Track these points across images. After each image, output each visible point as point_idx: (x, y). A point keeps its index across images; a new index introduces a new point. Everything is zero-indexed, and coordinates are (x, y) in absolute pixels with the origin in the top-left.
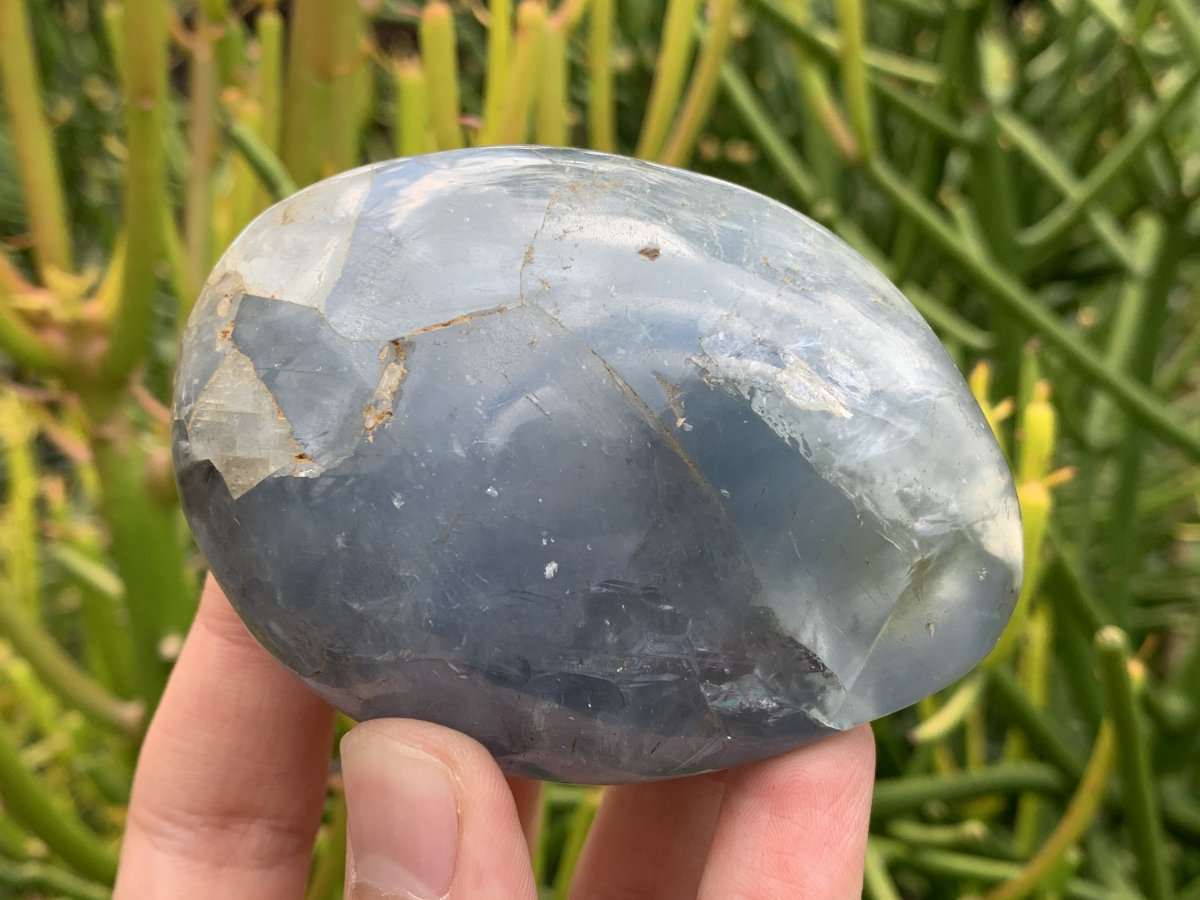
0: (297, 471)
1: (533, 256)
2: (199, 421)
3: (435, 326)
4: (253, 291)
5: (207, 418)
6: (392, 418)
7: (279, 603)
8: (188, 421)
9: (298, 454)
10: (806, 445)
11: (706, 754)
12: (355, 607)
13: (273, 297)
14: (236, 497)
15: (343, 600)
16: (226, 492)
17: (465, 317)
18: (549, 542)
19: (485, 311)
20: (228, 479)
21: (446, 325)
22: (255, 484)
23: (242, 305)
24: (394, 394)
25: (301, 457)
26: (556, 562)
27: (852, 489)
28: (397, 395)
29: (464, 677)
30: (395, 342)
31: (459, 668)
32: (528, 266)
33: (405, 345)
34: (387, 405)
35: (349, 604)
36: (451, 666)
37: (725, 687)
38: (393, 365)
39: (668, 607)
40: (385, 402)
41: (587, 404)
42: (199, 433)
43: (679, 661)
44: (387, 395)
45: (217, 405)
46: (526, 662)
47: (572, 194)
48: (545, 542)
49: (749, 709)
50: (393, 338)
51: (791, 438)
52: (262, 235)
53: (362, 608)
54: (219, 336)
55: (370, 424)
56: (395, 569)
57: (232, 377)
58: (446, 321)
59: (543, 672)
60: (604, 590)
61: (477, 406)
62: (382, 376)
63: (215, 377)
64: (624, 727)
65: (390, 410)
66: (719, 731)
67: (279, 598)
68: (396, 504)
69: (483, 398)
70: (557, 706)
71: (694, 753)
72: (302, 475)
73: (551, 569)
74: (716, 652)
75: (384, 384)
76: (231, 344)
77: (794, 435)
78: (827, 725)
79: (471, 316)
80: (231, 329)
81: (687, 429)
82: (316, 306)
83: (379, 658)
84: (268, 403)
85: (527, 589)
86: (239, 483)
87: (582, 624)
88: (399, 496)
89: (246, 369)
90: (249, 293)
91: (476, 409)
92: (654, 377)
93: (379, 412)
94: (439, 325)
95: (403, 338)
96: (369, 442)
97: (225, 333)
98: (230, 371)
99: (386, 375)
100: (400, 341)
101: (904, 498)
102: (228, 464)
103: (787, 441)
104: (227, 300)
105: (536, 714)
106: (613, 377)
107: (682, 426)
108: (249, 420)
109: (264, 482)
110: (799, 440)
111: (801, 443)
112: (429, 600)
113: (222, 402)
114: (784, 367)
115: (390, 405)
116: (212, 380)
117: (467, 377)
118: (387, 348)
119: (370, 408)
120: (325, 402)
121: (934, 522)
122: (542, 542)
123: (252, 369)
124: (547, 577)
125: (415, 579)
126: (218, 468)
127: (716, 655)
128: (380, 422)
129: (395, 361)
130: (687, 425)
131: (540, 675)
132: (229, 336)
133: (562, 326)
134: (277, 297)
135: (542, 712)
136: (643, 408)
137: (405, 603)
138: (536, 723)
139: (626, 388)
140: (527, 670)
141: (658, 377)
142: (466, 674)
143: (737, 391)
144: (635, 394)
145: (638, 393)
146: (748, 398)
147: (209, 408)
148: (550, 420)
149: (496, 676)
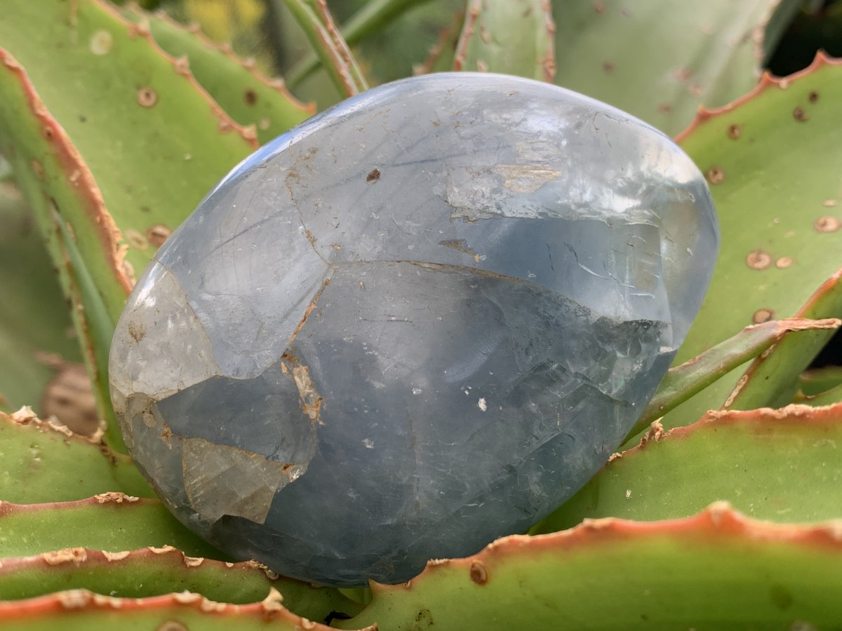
0: (290, 478)
1: (312, 235)
2: (196, 499)
3: (299, 326)
5: (202, 492)
6: (324, 400)
7: (340, 558)
8: (189, 503)
9: (282, 467)
10: (550, 211)
12: (390, 523)
13: (179, 390)
14: (262, 522)
15: (379, 524)
16: (253, 524)
17: (311, 305)
18: (468, 390)
19: (318, 292)
20: (247, 515)
21: (305, 320)
22: (269, 506)
23: (161, 410)
24: (313, 386)
25: (285, 468)
26: (482, 398)
27: (593, 213)
28: (315, 384)
29: (482, 504)
30: (285, 355)
31: (475, 503)
32: (317, 244)
33: (292, 352)
34: (314, 395)
35: (385, 524)
36: (471, 505)
38: (296, 370)
40: (312, 396)
41: (422, 295)
42: (202, 504)
43: (581, 389)
44: (309, 390)
45: (202, 481)
46: (508, 466)
47: (297, 179)
48: (467, 393)
49: (631, 380)
50: (281, 355)
51: (540, 214)
52: (129, 358)
53: (396, 520)
54: (163, 439)
55: (313, 415)
56: (399, 483)
57: (197, 457)
58: (302, 318)
59: (521, 463)
60: (513, 388)
61: (366, 351)
62: (295, 381)
63: (184, 466)
64: (581, 451)
65: (319, 397)
67: (338, 555)
68: (369, 447)
69: (365, 344)
70: (540, 473)
72: (295, 477)
73: (482, 404)
74: (592, 365)
75: (301, 385)
76: (176, 438)
77: (540, 211)
79: (312, 302)
80: (168, 429)
81: (484, 259)
84: (236, 454)
85: (479, 427)
86: (258, 512)
87: (521, 418)
88: (366, 441)
89: (203, 446)
91: (367, 353)
92: (442, 246)
93: (313, 404)
94: (300, 324)
95: (287, 349)
96: (322, 426)
97: (166, 435)
98: (192, 455)
99: (296, 379)
100: (287, 353)
102: (240, 508)
103: (540, 217)
104: (147, 414)
105: (532, 488)
106: (420, 266)
107: (480, 260)
108: (232, 473)
110: (544, 210)
111: (546, 211)
112: (432, 482)
113: (204, 476)
114: (503, 177)
115: (316, 394)
116: (184, 469)
117: (345, 339)
118: (283, 363)
119: (305, 406)
120: (266, 423)
122: (465, 394)
123: (206, 443)
124: (484, 411)
126: (235, 515)
128: (319, 409)
129: (295, 366)
130: (480, 257)
131: (521, 466)
132: (170, 434)
133: (368, 262)
134: (182, 388)
135: (535, 483)
136: (452, 270)
137: (419, 497)
138: (536, 492)
139: (433, 266)
140: (511, 469)
141: (442, 243)
142: (481, 501)
143: (491, 213)
144: (440, 265)
145: (442, 263)
146: (499, 212)
147: (199, 485)
148: (411, 322)
149: (499, 488)
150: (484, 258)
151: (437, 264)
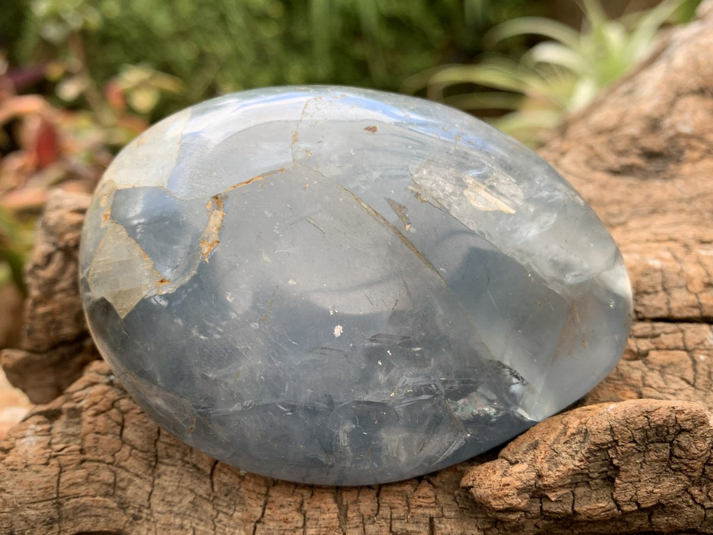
0: (160, 291)
1: (298, 137)
2: (95, 274)
3: (241, 184)
4: (121, 187)
5: (99, 271)
6: (219, 244)
8: (88, 277)
9: (160, 280)
10: (489, 234)
11: (455, 448)
12: (210, 376)
13: (134, 187)
14: (123, 317)
15: (202, 372)
16: (117, 316)
17: (260, 176)
18: (334, 312)
19: (272, 172)
20: (117, 307)
21: (248, 183)
22: (134, 306)
23: (115, 196)
24: (219, 229)
25: (162, 281)
26: (341, 325)
27: (523, 259)
28: (221, 228)
29: (290, 414)
30: (216, 197)
31: (285, 408)
32: (296, 143)
33: (222, 198)
34: (215, 237)
35: (206, 374)
36: (280, 407)
37: (461, 402)
38: (216, 212)
39: (418, 349)
40: (213, 235)
41: (346, 222)
42: (96, 282)
43: (430, 386)
44: (214, 230)
45: (105, 261)
46: (330, 396)
48: (331, 313)
49: (478, 415)
50: (214, 194)
51: (479, 231)
53: (215, 376)
54: (103, 218)
55: (206, 250)
56: (234, 344)
57: (112, 241)
58: (247, 181)
59: (341, 403)
60: (374, 344)
61: (276, 229)
62: (210, 219)
63: (102, 243)
64: (400, 436)
65: (218, 240)
66: (462, 431)
67: (159, 380)
68: (229, 300)
69: (278, 224)
70: (354, 426)
71: (447, 449)
72: (164, 292)
73: (338, 330)
74: (451, 379)
75: (211, 223)
76: (110, 221)
77: (481, 229)
78: (529, 419)
79: (263, 175)
80: (109, 213)
82: (161, 185)
83: (231, 410)
84: (137, 251)
85: (324, 346)
86: (124, 308)
87: (363, 366)
88: (230, 294)
89: (121, 233)
90: (119, 188)
91: (274, 231)
92: (386, 201)
93: (210, 242)
94: (243, 183)
95: (220, 194)
96: (206, 262)
97: (106, 216)
98: (111, 238)
99: (212, 218)
100: (219, 196)
101: (555, 264)
102: (115, 297)
103: (477, 232)
104: (106, 197)
105: (341, 434)
106: (360, 204)
107: (409, 230)
108: (126, 265)
109: (139, 303)
110: (484, 231)
111: (486, 233)
112: (260, 362)
113: (108, 258)
114: (467, 187)
115: (217, 236)
116: (101, 246)
117: (266, 212)
118: (210, 202)
119: (204, 241)
121: (576, 276)
123: (125, 232)
124: (336, 336)
125: (248, 349)
126: (110, 301)
127: (452, 381)
128: (212, 249)
129: (217, 209)
130: (411, 228)
131: (341, 405)
132: (109, 217)
133: (323, 176)
134: (136, 186)
135: (345, 432)
136: (382, 221)
137: (243, 367)
138: (342, 441)
139: (370, 210)
140: (331, 403)
141: (389, 200)
142: (291, 412)
143: (441, 204)
144: (376, 212)
145: (378, 212)
146: (447, 208)
147: (100, 264)
148: (324, 233)
149: (312, 411)
150: (413, 230)
151: (374, 211)
